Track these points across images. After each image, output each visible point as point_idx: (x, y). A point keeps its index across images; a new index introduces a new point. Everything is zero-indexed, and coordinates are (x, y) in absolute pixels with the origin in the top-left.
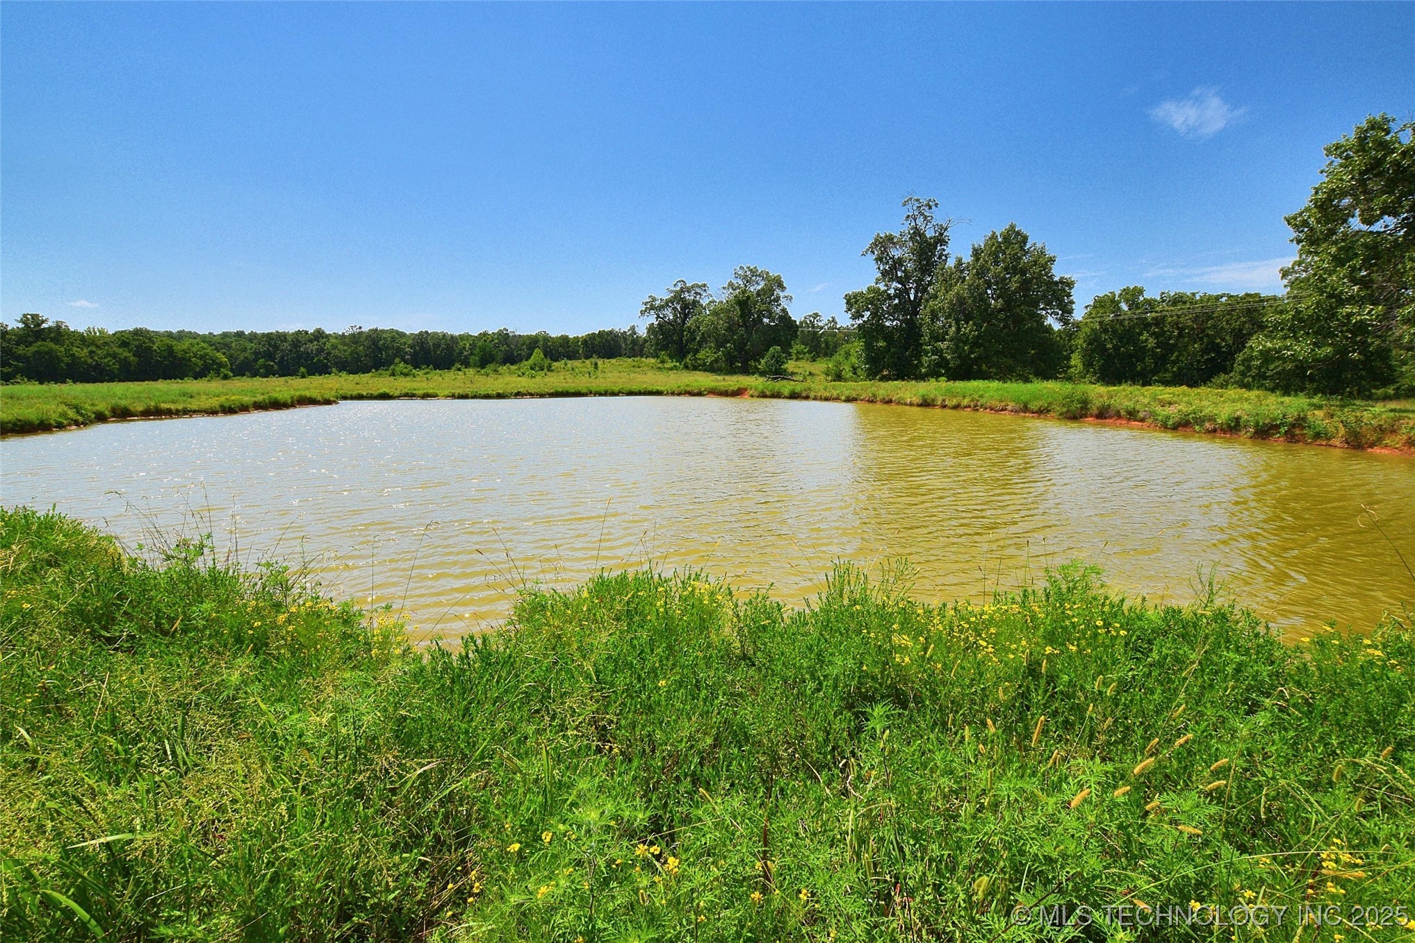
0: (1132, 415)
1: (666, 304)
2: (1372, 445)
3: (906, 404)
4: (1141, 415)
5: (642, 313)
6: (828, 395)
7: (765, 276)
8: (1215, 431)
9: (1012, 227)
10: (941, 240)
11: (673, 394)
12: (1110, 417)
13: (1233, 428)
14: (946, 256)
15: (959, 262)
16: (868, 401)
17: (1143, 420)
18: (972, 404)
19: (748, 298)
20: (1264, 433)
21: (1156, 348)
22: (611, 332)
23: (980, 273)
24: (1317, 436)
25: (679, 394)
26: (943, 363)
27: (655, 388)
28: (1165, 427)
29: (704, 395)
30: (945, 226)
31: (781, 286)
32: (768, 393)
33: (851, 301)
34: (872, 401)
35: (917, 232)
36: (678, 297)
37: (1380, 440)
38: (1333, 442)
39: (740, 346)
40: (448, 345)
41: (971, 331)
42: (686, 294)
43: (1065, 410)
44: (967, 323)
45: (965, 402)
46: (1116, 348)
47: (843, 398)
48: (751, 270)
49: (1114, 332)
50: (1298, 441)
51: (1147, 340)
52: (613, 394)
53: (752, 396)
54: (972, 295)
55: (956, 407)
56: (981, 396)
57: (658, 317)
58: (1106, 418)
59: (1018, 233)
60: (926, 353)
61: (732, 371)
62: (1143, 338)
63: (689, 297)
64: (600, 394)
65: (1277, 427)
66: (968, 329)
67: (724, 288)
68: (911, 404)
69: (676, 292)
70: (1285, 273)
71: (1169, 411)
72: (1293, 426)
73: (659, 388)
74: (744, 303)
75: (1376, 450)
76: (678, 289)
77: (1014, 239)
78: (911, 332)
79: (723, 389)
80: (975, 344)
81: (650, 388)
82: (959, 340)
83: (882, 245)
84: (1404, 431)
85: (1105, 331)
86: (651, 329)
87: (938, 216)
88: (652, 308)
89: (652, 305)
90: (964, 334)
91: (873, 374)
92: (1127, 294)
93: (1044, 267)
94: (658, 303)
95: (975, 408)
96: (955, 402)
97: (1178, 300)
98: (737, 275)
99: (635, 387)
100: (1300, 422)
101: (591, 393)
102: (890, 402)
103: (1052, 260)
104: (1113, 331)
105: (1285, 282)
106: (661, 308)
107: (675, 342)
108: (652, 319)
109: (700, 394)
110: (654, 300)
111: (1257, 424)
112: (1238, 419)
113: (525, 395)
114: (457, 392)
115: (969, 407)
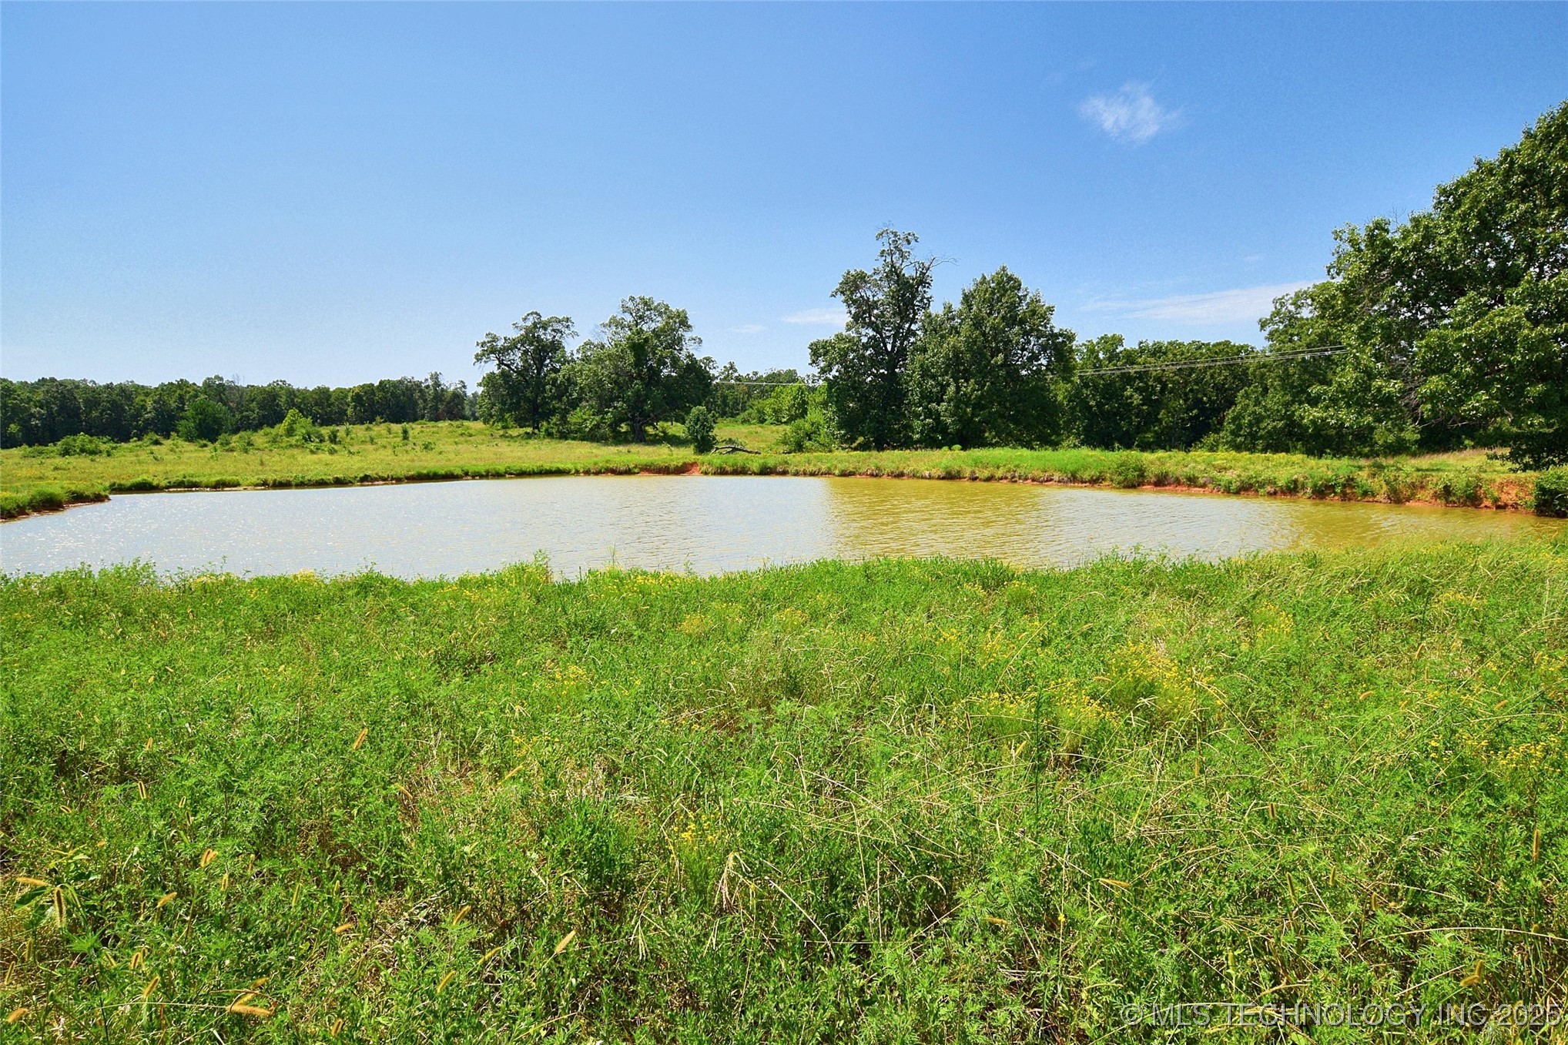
0: (1192, 481)
1: (513, 346)
2: (1408, 500)
3: (923, 478)
4: (1201, 481)
5: (478, 358)
6: (814, 469)
7: (663, 311)
8: (1275, 493)
9: (1004, 269)
10: (923, 281)
11: (587, 473)
12: (1169, 484)
13: (1292, 489)
14: (928, 299)
15: (949, 309)
16: (872, 475)
17: (1204, 486)
18: (1009, 475)
19: (646, 340)
20: (1322, 492)
21: (1142, 405)
22: (400, 382)
23: (978, 323)
24: (1365, 493)
25: (598, 473)
26: (939, 426)
27: (554, 466)
28: (1228, 491)
29: (634, 473)
30: (927, 265)
31: (684, 323)
32: (729, 469)
33: (818, 351)
34: (877, 475)
35: (894, 273)
36: (530, 337)
37: (1413, 494)
38: (1378, 498)
39: (636, 404)
40: (114, 403)
41: (974, 390)
42: (541, 332)
43: (1121, 478)
44: (967, 381)
45: (999, 473)
46: (1099, 405)
47: (837, 472)
48: (646, 304)
49: (1096, 387)
50: (1350, 500)
51: (1132, 396)
52: (498, 475)
53: (706, 473)
54: (970, 350)
55: (989, 479)
56: (1017, 466)
57: (501, 363)
58: (1164, 485)
59: (1010, 279)
60: (917, 416)
61: (619, 439)
62: (1128, 393)
63: (547, 336)
64: (481, 477)
65: (1333, 487)
66: (969, 387)
67: (604, 326)
68: (930, 478)
69: (527, 328)
70: (1263, 324)
71: (1228, 476)
72: (1344, 486)
73: (561, 466)
74: (639, 348)
75: (1411, 504)
76: (529, 323)
77: (1007, 285)
78: (892, 391)
79: (663, 465)
80: (978, 406)
81: (547, 466)
82: (960, 401)
83: (852, 285)
84: (1431, 486)
85: (1086, 386)
86: (489, 381)
87: (918, 254)
88: (493, 351)
89: (492, 347)
90: (965, 394)
91: (848, 441)
92: (1106, 342)
93: (1043, 317)
94: (500, 344)
95: (1013, 480)
96: (986, 474)
97: (1158, 351)
98: (626, 309)
99: (527, 466)
100: (1350, 482)
101: (467, 474)
102: (900, 475)
103: (1051, 309)
104: (1094, 386)
105: (1266, 333)
106: (505, 350)
107: (528, 400)
108: (492, 367)
109: (628, 472)
110: (495, 339)
111: (1315, 485)
112: (1295, 482)
113: (376, 479)
114: (271, 477)
115: (1006, 478)
